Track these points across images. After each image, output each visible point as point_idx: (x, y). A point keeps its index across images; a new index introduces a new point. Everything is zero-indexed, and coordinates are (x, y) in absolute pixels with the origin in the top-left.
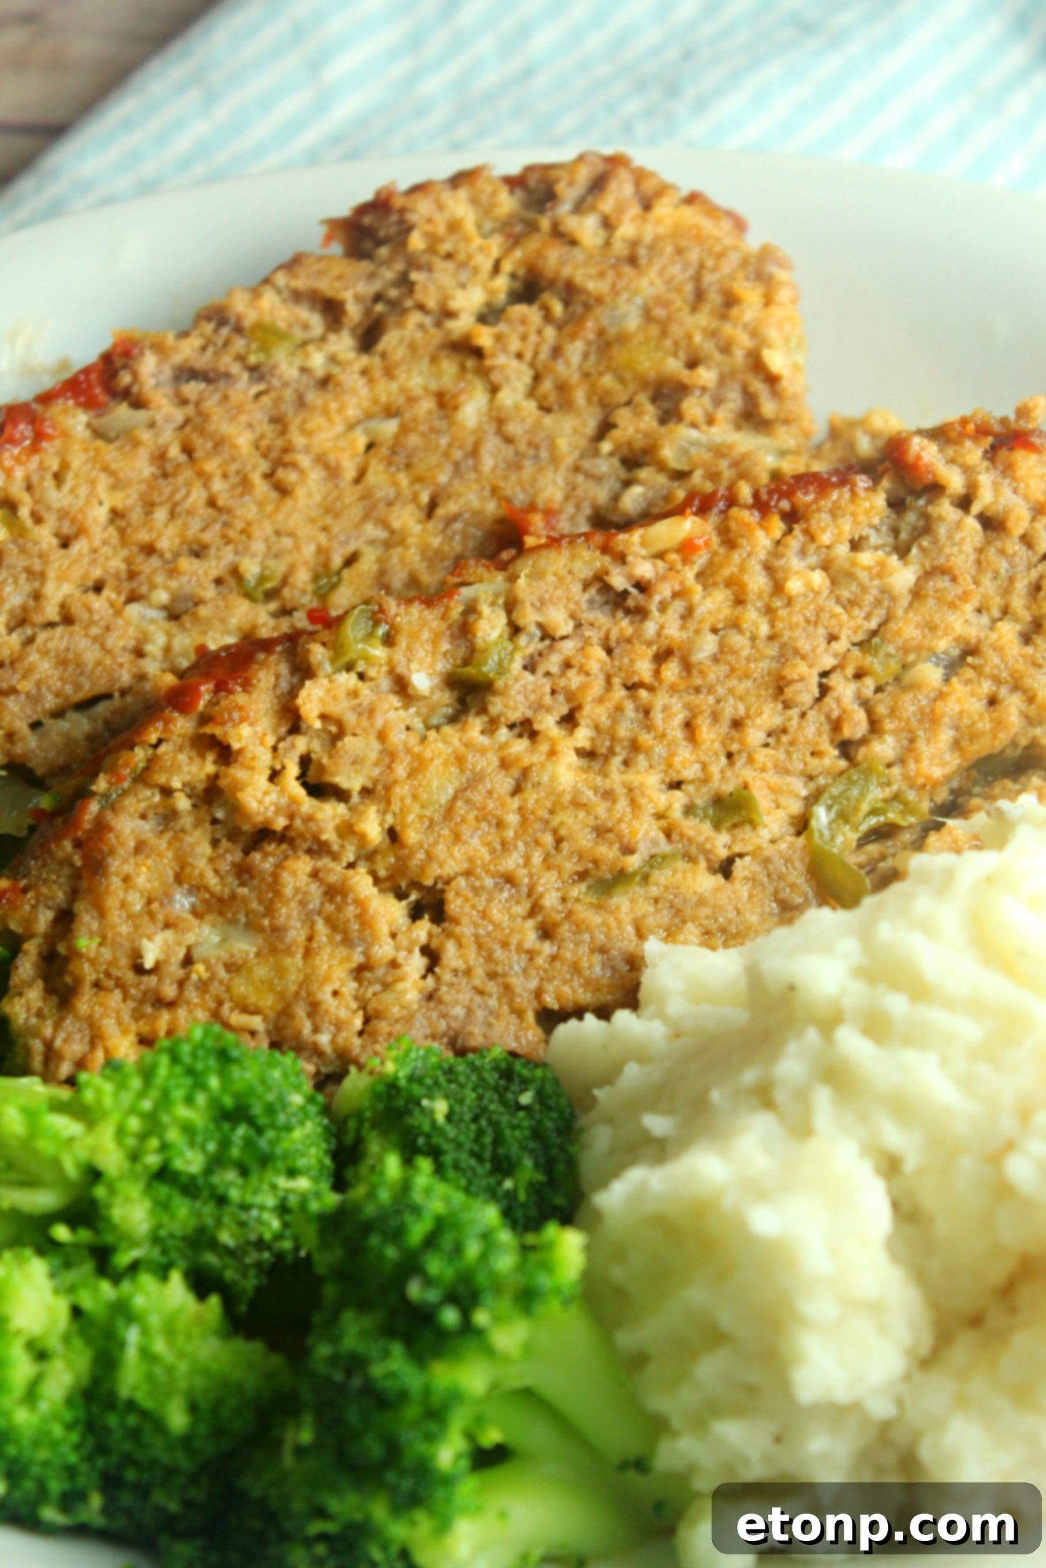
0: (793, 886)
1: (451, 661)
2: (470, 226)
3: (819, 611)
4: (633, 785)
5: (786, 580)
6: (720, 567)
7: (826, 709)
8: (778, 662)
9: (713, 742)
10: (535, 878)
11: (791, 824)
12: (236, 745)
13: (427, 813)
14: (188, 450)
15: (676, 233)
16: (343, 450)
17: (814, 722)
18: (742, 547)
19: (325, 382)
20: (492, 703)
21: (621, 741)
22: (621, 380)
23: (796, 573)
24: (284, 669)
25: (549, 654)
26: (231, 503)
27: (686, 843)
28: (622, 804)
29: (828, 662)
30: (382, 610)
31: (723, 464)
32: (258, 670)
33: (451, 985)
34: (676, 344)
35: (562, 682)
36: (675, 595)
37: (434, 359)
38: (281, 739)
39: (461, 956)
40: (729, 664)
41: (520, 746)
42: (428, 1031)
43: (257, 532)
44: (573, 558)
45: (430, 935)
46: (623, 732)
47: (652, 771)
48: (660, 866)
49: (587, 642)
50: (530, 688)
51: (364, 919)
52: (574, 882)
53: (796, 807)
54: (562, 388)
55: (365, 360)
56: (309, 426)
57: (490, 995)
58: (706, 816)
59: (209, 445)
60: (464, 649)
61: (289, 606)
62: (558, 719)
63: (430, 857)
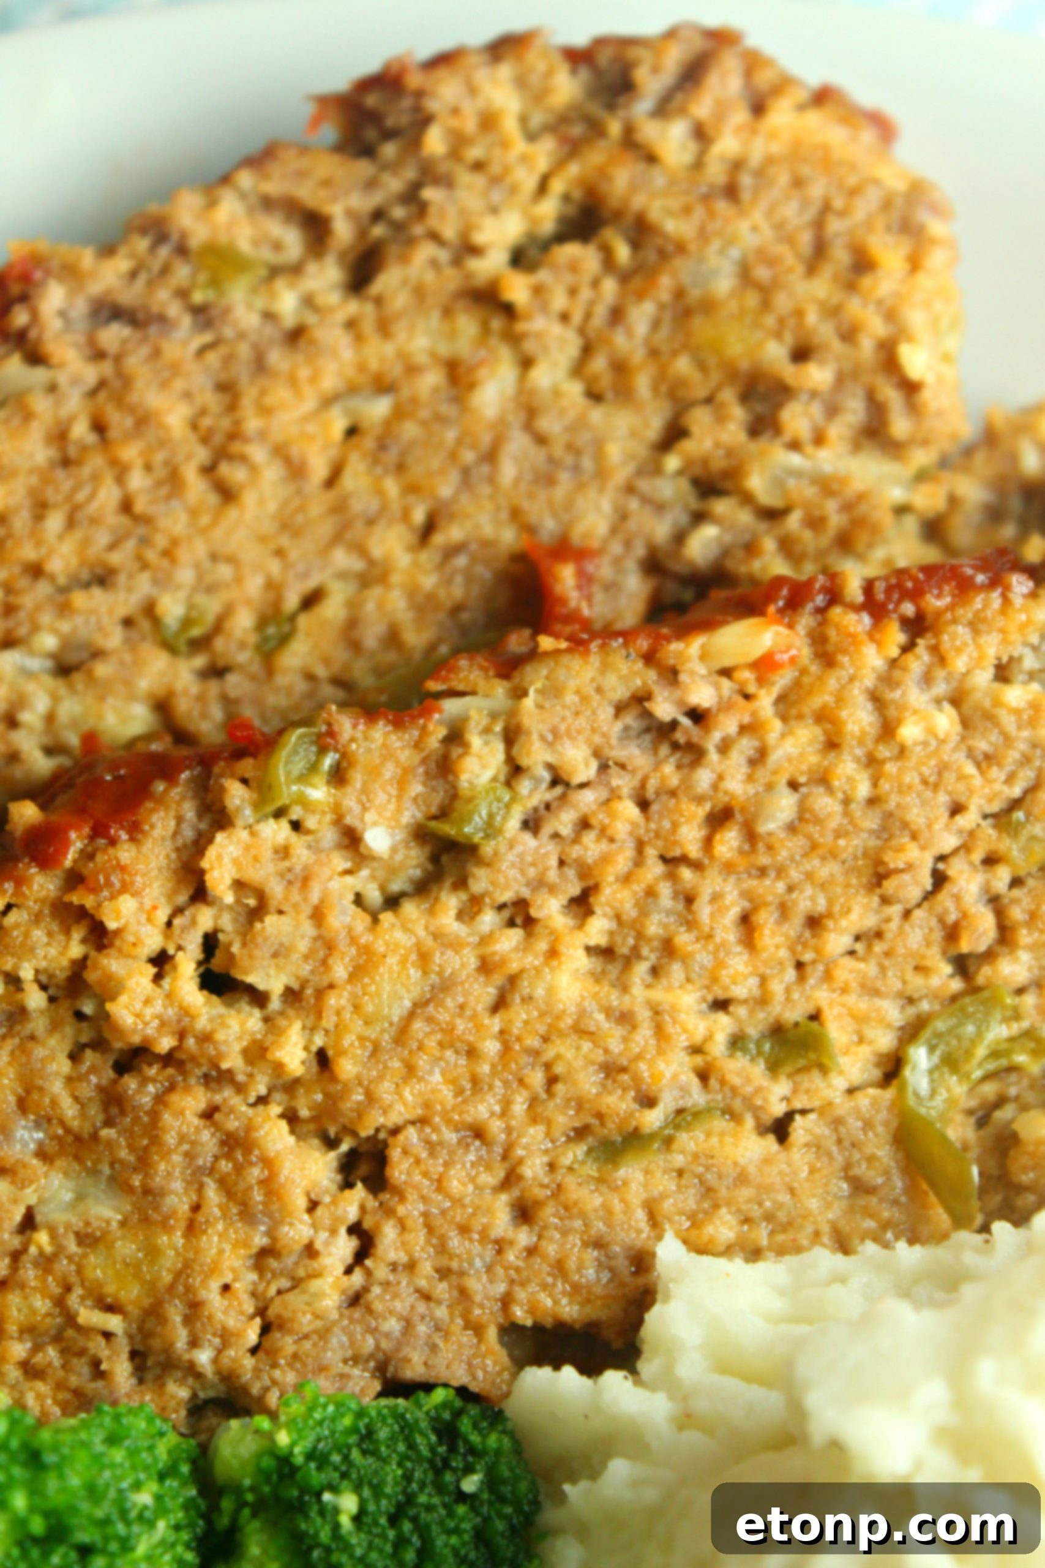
0: (871, 1159)
1: (424, 808)
2: (510, 125)
3: (943, 768)
4: (660, 1008)
5: (899, 721)
6: (809, 693)
7: (939, 909)
8: (878, 838)
9: (777, 947)
10: (515, 1135)
11: (877, 1065)
12: (112, 925)
13: (372, 1033)
14: (99, 427)
15: (797, 153)
16: (312, 438)
17: (921, 927)
18: (842, 667)
19: (296, 336)
20: (474, 876)
21: (649, 940)
22: (702, 366)
23: (915, 712)
24: (189, 810)
25: (560, 808)
26: (151, 510)
27: (729, 1094)
28: (644, 1034)
29: (948, 842)
30: (331, 733)
31: (831, 508)
32: (153, 811)
33: (386, 1284)
34: (781, 322)
35: (575, 852)
36: (743, 729)
37: (447, 312)
38: (178, 911)
39: (403, 1244)
40: (809, 837)
41: (510, 940)
42: (349, 1353)
43: (184, 555)
44: (605, 668)
45: (363, 1209)
46: (653, 928)
47: (690, 987)
48: (689, 1127)
49: (614, 795)
50: (529, 859)
51: (269, 1185)
52: (569, 1140)
53: (885, 1041)
54: (620, 368)
55: (353, 307)
56: (269, 401)
57: (439, 1302)
58: (760, 1053)
59: (129, 422)
60: (442, 794)
61: (221, 663)
62: (565, 902)
63: (370, 1097)
